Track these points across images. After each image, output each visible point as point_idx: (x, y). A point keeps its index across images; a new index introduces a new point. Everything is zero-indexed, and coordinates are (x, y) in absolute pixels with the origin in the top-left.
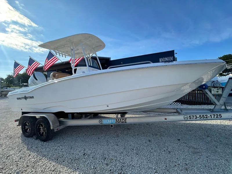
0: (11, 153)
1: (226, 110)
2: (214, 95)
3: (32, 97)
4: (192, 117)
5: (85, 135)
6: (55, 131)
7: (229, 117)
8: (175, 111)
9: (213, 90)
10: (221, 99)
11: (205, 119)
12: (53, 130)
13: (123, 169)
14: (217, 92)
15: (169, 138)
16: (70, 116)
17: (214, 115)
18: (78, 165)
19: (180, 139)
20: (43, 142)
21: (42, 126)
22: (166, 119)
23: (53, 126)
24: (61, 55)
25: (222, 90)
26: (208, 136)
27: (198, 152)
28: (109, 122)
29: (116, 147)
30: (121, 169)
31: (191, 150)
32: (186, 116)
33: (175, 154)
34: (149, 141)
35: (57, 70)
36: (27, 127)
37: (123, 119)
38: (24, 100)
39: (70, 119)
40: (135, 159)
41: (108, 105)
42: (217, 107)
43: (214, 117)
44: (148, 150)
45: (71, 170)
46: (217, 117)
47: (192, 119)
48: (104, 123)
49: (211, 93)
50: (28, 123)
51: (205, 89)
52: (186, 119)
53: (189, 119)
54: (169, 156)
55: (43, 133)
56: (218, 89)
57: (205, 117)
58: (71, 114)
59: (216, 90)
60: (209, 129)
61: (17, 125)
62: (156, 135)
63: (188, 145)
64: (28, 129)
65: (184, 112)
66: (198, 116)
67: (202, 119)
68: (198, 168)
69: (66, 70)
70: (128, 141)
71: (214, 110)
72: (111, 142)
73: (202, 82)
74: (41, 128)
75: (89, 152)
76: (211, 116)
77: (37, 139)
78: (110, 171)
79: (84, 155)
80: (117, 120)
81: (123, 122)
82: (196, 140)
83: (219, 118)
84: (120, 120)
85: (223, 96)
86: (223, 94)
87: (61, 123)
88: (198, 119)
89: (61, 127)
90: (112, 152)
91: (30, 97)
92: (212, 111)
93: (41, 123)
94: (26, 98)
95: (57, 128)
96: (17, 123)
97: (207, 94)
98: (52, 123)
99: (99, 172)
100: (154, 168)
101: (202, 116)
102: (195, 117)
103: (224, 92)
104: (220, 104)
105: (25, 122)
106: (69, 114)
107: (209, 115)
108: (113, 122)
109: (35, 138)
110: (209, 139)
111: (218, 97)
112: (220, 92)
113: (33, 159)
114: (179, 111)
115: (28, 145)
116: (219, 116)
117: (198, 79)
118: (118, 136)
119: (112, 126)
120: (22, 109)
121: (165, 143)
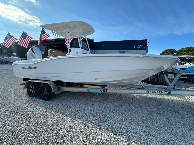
0: (25, 106)
1: (175, 89)
2: (168, 79)
3: (36, 68)
4: (152, 92)
5: (76, 99)
6: (56, 94)
7: (175, 94)
8: (141, 87)
9: (169, 75)
10: (173, 82)
11: (160, 94)
12: (54, 93)
13: (105, 119)
14: (171, 77)
15: (134, 104)
16: (65, 84)
17: (166, 92)
18: (75, 116)
19: (141, 106)
20: (45, 101)
21: (45, 90)
22: (134, 92)
23: (54, 91)
24: (54, 33)
25: (175, 76)
26: (160, 106)
27: (152, 114)
28: (95, 91)
29: (99, 107)
30: (104, 119)
31: (148, 112)
32: (148, 91)
33: (137, 114)
34: (121, 106)
35: (47, 45)
36: (31, 90)
37: (105, 90)
38: (28, 69)
39: (65, 87)
40: (112, 115)
41: (97, 79)
42: (169, 87)
43: (166, 93)
44: (120, 111)
45: (71, 118)
46: (168, 93)
47: (152, 93)
48: (91, 91)
49: (167, 77)
50: (32, 87)
51: (164, 74)
52: (148, 93)
53: (150, 93)
54: (133, 114)
55: (45, 95)
56: (172, 75)
57: (160, 92)
58: (65, 83)
59: (170, 75)
60: (162, 101)
61: (23, 88)
62: (126, 102)
63: (146, 109)
64: (33, 92)
65: (147, 88)
66: (156, 91)
67: (158, 93)
68: (150, 121)
69: (54, 46)
70: (107, 105)
71: (167, 89)
72: (95, 104)
73: (163, 69)
74: (44, 91)
75: (81, 109)
76: (164, 92)
77: (40, 98)
78: (97, 120)
79: (78, 110)
80: (101, 90)
81: (105, 92)
82: (152, 107)
83: (169, 94)
84: (103, 90)
85: (175, 80)
86: (175, 79)
87: (59, 89)
88: (155, 93)
89: (59, 92)
90: (96, 110)
91: (34, 68)
92: (165, 89)
93: (44, 88)
94: (30, 68)
95: (57, 92)
96: (24, 86)
97: (165, 77)
98: (53, 88)
99: (90, 120)
100: (124, 120)
101: (158, 92)
102: (154, 92)
103: (176, 77)
104: (171, 85)
105: (30, 86)
106: (64, 83)
107: (163, 92)
108: (97, 91)
109: (39, 98)
110: (161, 107)
111: (171, 80)
112: (173, 77)
113: (43, 111)
114: (144, 87)
115: (35, 102)
116: (169, 93)
117: (161, 67)
118: (99, 101)
119: (97, 94)
120: (25, 76)
121: (131, 108)
